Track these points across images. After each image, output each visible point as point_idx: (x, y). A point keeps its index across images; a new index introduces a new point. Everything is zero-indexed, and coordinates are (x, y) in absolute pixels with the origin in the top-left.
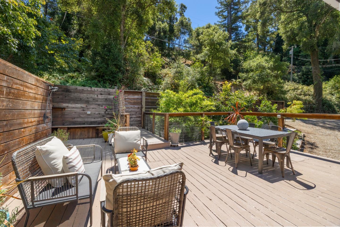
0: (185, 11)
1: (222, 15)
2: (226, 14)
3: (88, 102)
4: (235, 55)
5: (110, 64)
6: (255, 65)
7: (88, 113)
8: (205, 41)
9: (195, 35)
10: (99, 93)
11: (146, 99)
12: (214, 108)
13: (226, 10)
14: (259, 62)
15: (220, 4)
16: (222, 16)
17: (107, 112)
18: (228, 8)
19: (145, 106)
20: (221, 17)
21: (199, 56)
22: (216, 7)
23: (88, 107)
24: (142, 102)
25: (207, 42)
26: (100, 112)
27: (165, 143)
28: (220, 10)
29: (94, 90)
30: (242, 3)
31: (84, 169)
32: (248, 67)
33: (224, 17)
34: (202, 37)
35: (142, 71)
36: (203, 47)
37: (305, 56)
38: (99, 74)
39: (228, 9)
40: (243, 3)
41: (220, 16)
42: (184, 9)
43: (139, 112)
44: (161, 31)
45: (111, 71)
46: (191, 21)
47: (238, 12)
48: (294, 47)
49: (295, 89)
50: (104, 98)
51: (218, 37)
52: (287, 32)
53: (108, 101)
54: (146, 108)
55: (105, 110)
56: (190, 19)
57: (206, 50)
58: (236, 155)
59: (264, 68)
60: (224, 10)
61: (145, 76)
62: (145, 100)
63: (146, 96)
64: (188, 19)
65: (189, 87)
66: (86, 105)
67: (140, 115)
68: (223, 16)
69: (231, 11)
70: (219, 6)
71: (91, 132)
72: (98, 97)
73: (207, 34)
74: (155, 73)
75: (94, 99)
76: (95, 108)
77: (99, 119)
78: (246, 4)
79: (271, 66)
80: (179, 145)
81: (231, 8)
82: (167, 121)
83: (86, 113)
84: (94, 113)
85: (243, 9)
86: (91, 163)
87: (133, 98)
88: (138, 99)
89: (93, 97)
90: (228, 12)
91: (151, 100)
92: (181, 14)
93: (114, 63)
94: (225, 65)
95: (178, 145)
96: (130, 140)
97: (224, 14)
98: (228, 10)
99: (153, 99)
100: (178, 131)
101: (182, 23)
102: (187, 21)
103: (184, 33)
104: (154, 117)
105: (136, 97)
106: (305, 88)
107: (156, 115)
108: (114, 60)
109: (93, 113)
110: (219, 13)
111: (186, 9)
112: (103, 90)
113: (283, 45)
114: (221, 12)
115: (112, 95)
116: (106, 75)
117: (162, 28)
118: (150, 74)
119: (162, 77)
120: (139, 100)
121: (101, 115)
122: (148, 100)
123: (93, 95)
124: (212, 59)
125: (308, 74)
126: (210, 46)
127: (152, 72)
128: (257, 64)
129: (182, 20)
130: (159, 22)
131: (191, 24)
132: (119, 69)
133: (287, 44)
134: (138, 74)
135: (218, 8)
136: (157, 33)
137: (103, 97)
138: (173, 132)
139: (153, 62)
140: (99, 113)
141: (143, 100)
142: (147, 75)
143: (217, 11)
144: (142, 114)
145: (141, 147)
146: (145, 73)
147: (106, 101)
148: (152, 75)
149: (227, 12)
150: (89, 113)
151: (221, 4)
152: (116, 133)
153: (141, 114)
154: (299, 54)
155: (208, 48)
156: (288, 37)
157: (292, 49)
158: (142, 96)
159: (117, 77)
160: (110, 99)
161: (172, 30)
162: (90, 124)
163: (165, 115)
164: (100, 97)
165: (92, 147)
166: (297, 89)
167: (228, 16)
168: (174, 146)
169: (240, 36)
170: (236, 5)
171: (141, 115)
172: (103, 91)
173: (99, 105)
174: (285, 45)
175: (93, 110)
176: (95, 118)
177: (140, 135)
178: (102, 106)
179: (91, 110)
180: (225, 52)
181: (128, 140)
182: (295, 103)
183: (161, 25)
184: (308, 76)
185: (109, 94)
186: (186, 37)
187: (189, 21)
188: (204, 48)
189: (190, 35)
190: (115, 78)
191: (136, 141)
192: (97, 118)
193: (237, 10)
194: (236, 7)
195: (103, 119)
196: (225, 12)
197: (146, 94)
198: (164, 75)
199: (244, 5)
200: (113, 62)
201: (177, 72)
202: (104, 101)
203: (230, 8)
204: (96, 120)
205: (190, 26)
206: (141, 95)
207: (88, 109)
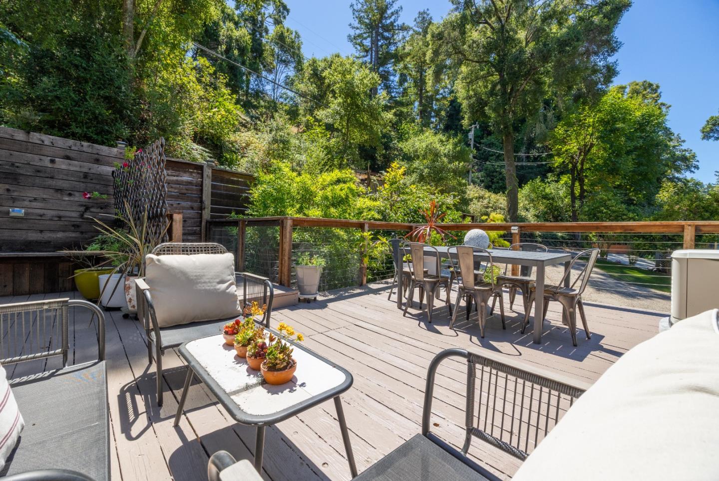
0: (284, 18)
1: (361, 44)
2: (367, 44)
3: (16, 179)
4: (390, 122)
5: (90, 92)
6: (424, 146)
7: (12, 214)
8: (335, 83)
9: (308, 72)
10: (62, 153)
11: (213, 187)
12: (377, 216)
13: (369, 36)
14: (429, 142)
15: (357, 21)
16: (360, 46)
17: (87, 215)
18: (372, 32)
19: (210, 203)
20: (359, 48)
21: (321, 114)
22: (350, 25)
23: (16, 194)
24: (202, 194)
25: (338, 85)
26: (62, 213)
27: (287, 293)
28: (358, 32)
29: (40, 142)
30: (398, 29)
31: (16, 420)
32: (411, 150)
33: (364, 49)
34: (330, 73)
35: (188, 128)
36: (331, 95)
37: (489, 144)
38: (51, 118)
39: (372, 34)
40: (400, 30)
41: (357, 44)
42: (283, 13)
43: (193, 220)
44: (234, 44)
45: (94, 113)
46: (302, 39)
47: (390, 44)
48: (476, 127)
49: (480, 198)
50: (78, 169)
51: (362, 80)
52: (469, 97)
53: (94, 181)
54: (213, 210)
55: (82, 209)
56: (300, 33)
57: (336, 103)
58: (482, 306)
59: (437, 155)
60: (365, 36)
61: (194, 140)
62: (210, 190)
63: (214, 178)
64: (294, 33)
65: (324, 165)
66: (7, 186)
67: (195, 228)
68: (363, 45)
69: (378, 40)
70: (356, 23)
71: (27, 274)
72: (56, 166)
73: (340, 68)
74: (219, 138)
75: (39, 171)
76: (44, 199)
77: (60, 235)
78: (405, 33)
79: (449, 152)
80: (320, 298)
81: (378, 34)
82: (288, 236)
83: (8, 213)
84: (41, 216)
85: (400, 41)
86: (52, 375)
87: (177, 180)
88: (190, 183)
89: (35, 164)
90: (372, 40)
91: (226, 190)
92: (277, 22)
93: (102, 93)
94: (371, 139)
95: (315, 298)
96: (205, 282)
97: (365, 44)
98: (372, 37)
99: (233, 189)
100: (319, 262)
101: (281, 38)
102: (293, 36)
103: (286, 63)
104: (243, 232)
105: (186, 178)
106: (494, 196)
107: (247, 225)
108: (103, 85)
109: (32, 214)
110: (355, 38)
111: (288, 14)
112: (75, 145)
113: (463, 118)
114: (359, 36)
115: (109, 164)
116: (75, 121)
117: (234, 37)
118: (207, 139)
119: (238, 150)
120: (194, 187)
121: (66, 223)
122: (218, 189)
123: (37, 157)
124: (347, 124)
125: (493, 176)
126: (345, 98)
127: (213, 136)
128: (427, 146)
129: (282, 33)
130: (227, 23)
131: (302, 46)
132: (120, 112)
133: (469, 119)
134: (175, 134)
135: (355, 28)
136: (224, 47)
137: (75, 166)
138: (307, 264)
139: (216, 109)
140: (60, 217)
141: (205, 188)
142: (199, 138)
143: (352, 33)
144: (203, 224)
145: (238, 302)
146: (196, 133)
147: (83, 180)
148: (213, 143)
149: (369, 39)
150: (18, 212)
151: (360, 21)
152: (152, 259)
153: (200, 226)
154: (482, 141)
155: (340, 100)
156: (471, 106)
157: (473, 129)
158: (202, 177)
159: (111, 133)
160: (100, 177)
161: (258, 49)
162: (23, 251)
163: (282, 222)
164: (64, 167)
165: (55, 306)
166: (482, 198)
167: (371, 48)
168: (308, 301)
169: (393, 92)
170: (388, 31)
171: (198, 229)
172: (73, 148)
173: (59, 190)
174: (466, 119)
175: (34, 204)
176: (41, 231)
177: (233, 267)
178: (70, 195)
179: (26, 203)
180: (374, 114)
181: (197, 283)
182: (494, 217)
183: (232, 32)
184: (493, 179)
185: (97, 161)
186: (291, 72)
187: (298, 38)
188: (333, 99)
189: (299, 69)
190: (107, 135)
191: (224, 286)
192: (51, 231)
193: (389, 42)
194: (386, 34)
195: (74, 235)
196: (365, 39)
197: (212, 173)
198: (244, 145)
199: (401, 34)
200: (99, 88)
201: (275, 141)
202: (78, 179)
203: (376, 33)
204: (47, 236)
205: (299, 48)
206: (198, 173)
207: (14, 200)
